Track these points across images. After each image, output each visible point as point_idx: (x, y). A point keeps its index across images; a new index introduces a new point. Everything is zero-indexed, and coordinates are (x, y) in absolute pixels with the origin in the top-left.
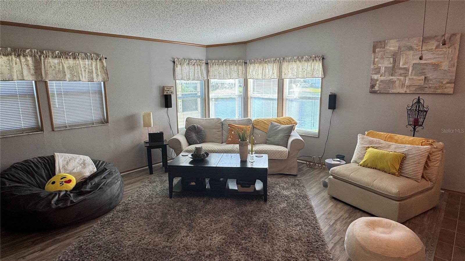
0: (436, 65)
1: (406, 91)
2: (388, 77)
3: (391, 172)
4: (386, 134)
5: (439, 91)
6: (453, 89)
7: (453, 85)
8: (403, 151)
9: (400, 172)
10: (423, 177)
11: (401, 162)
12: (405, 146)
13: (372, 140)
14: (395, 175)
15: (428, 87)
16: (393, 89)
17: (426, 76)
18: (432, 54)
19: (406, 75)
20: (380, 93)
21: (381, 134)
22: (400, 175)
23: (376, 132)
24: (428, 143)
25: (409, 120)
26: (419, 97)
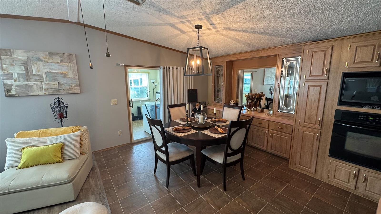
0: (64, 74)
1: (45, 93)
2: (24, 82)
3: (55, 161)
4: (39, 131)
5: (71, 92)
6: (79, 90)
7: (79, 88)
8: (60, 141)
9: (63, 158)
10: (81, 154)
11: (62, 150)
12: (61, 137)
13: (25, 140)
14: (59, 162)
15: (63, 89)
16: (32, 92)
17: (58, 82)
18: (58, 66)
19: (41, 81)
20: (19, 96)
21: (33, 132)
22: (64, 160)
23: (26, 131)
24: (77, 129)
25: (55, 115)
26: (58, 97)
